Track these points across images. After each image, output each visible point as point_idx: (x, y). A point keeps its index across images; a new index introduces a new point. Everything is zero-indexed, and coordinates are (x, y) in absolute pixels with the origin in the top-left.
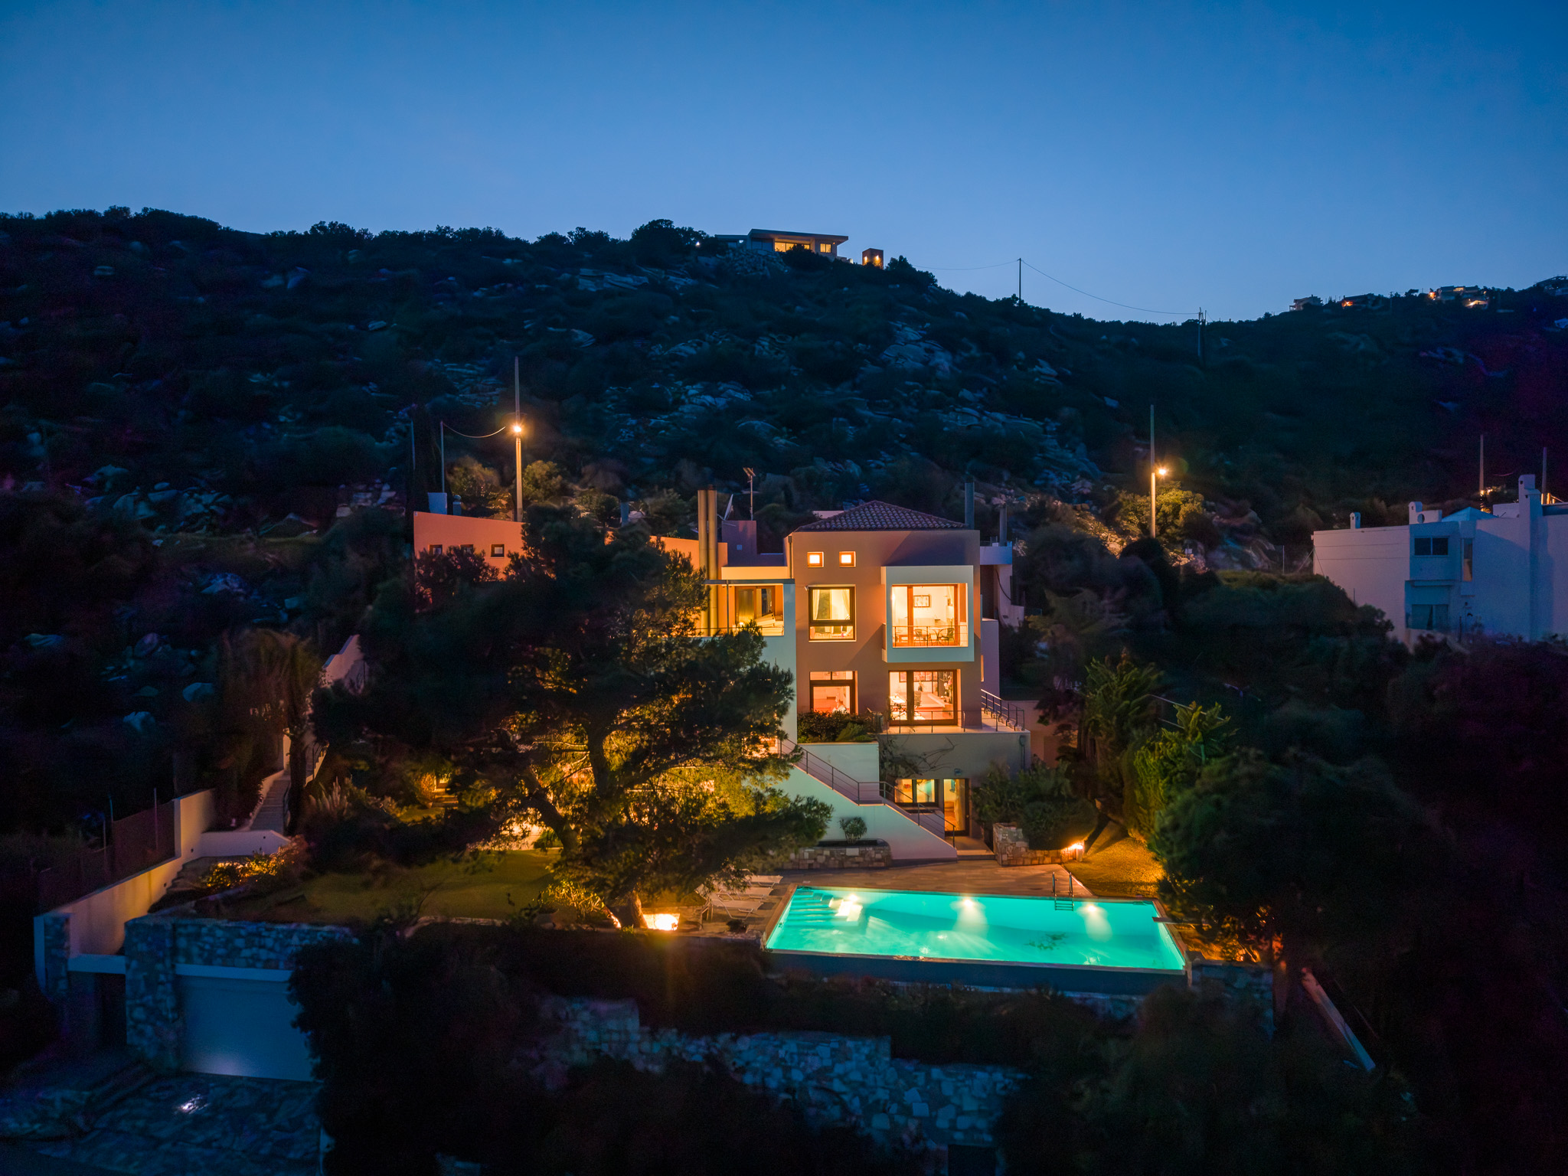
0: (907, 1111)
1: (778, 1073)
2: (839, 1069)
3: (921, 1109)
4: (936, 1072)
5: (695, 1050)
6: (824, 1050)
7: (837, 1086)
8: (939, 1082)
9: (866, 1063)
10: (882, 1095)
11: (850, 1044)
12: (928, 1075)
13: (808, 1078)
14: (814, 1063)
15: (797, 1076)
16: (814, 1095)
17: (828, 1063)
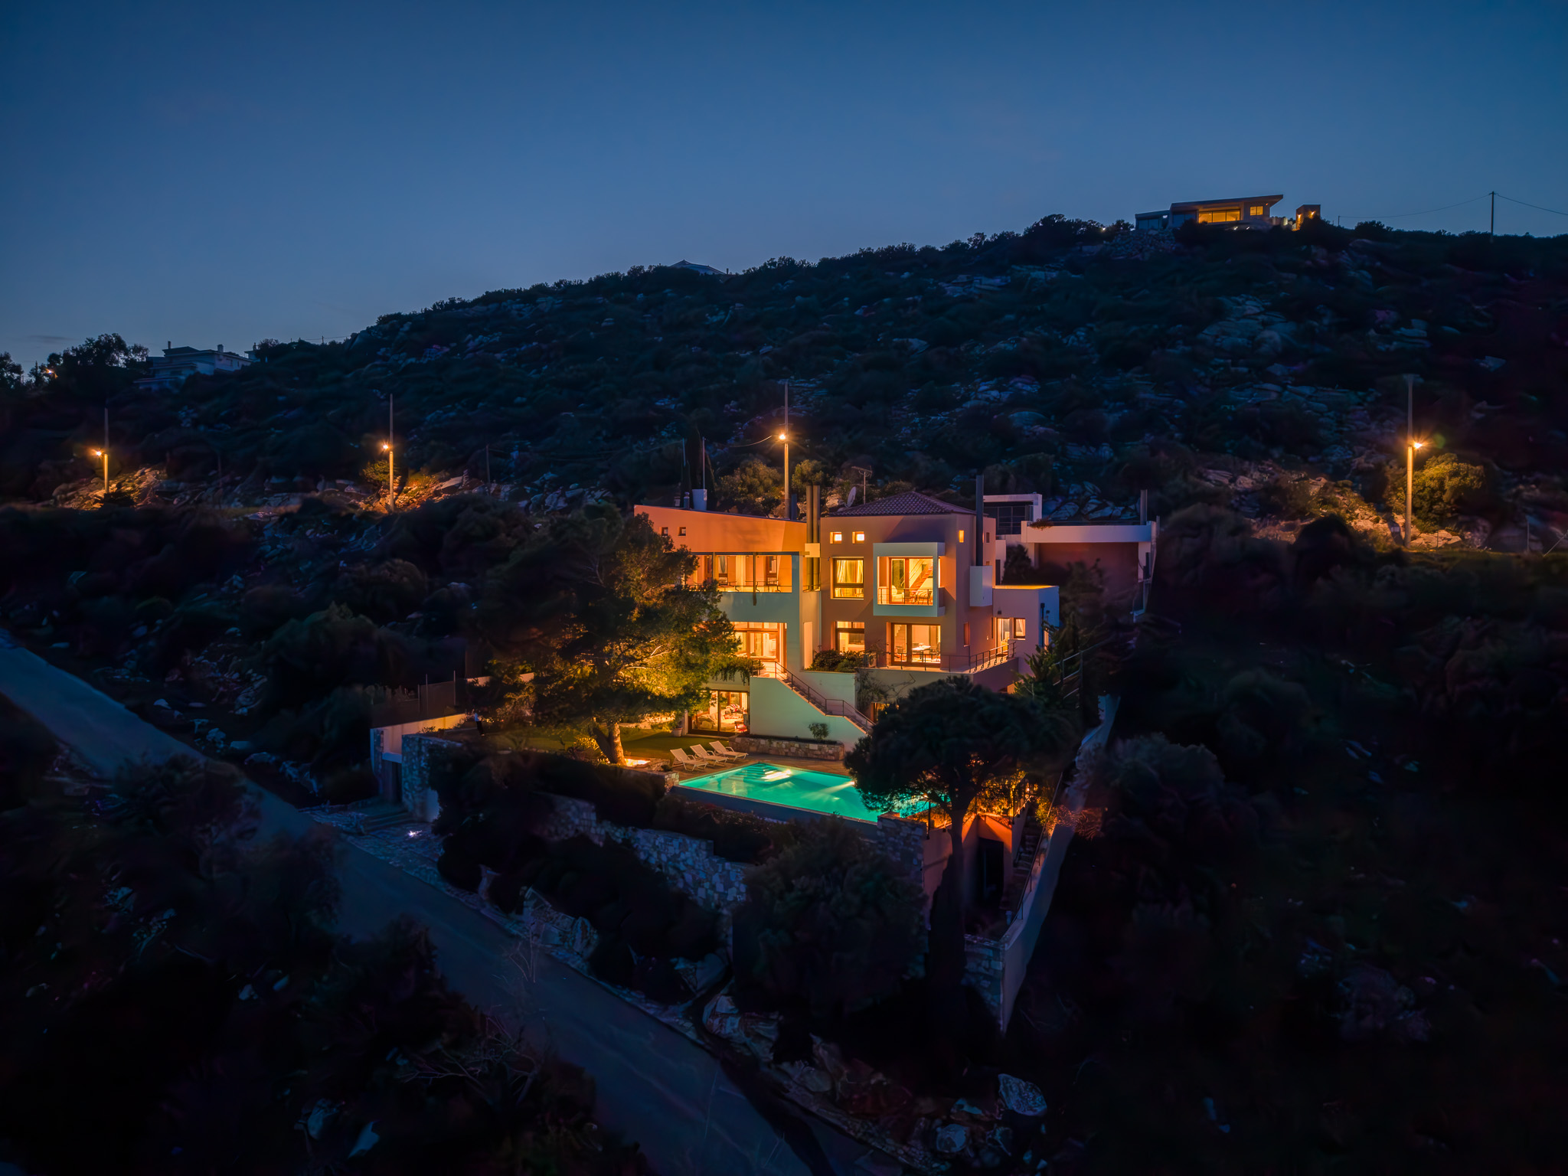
0: (713, 887)
1: (655, 855)
2: (683, 856)
3: (720, 888)
4: (727, 865)
5: (618, 835)
6: (676, 843)
7: (682, 867)
8: (729, 871)
9: (695, 855)
10: (702, 876)
11: (688, 841)
12: (723, 867)
13: (669, 860)
14: (671, 851)
15: (664, 858)
16: (672, 872)
17: (677, 852)
